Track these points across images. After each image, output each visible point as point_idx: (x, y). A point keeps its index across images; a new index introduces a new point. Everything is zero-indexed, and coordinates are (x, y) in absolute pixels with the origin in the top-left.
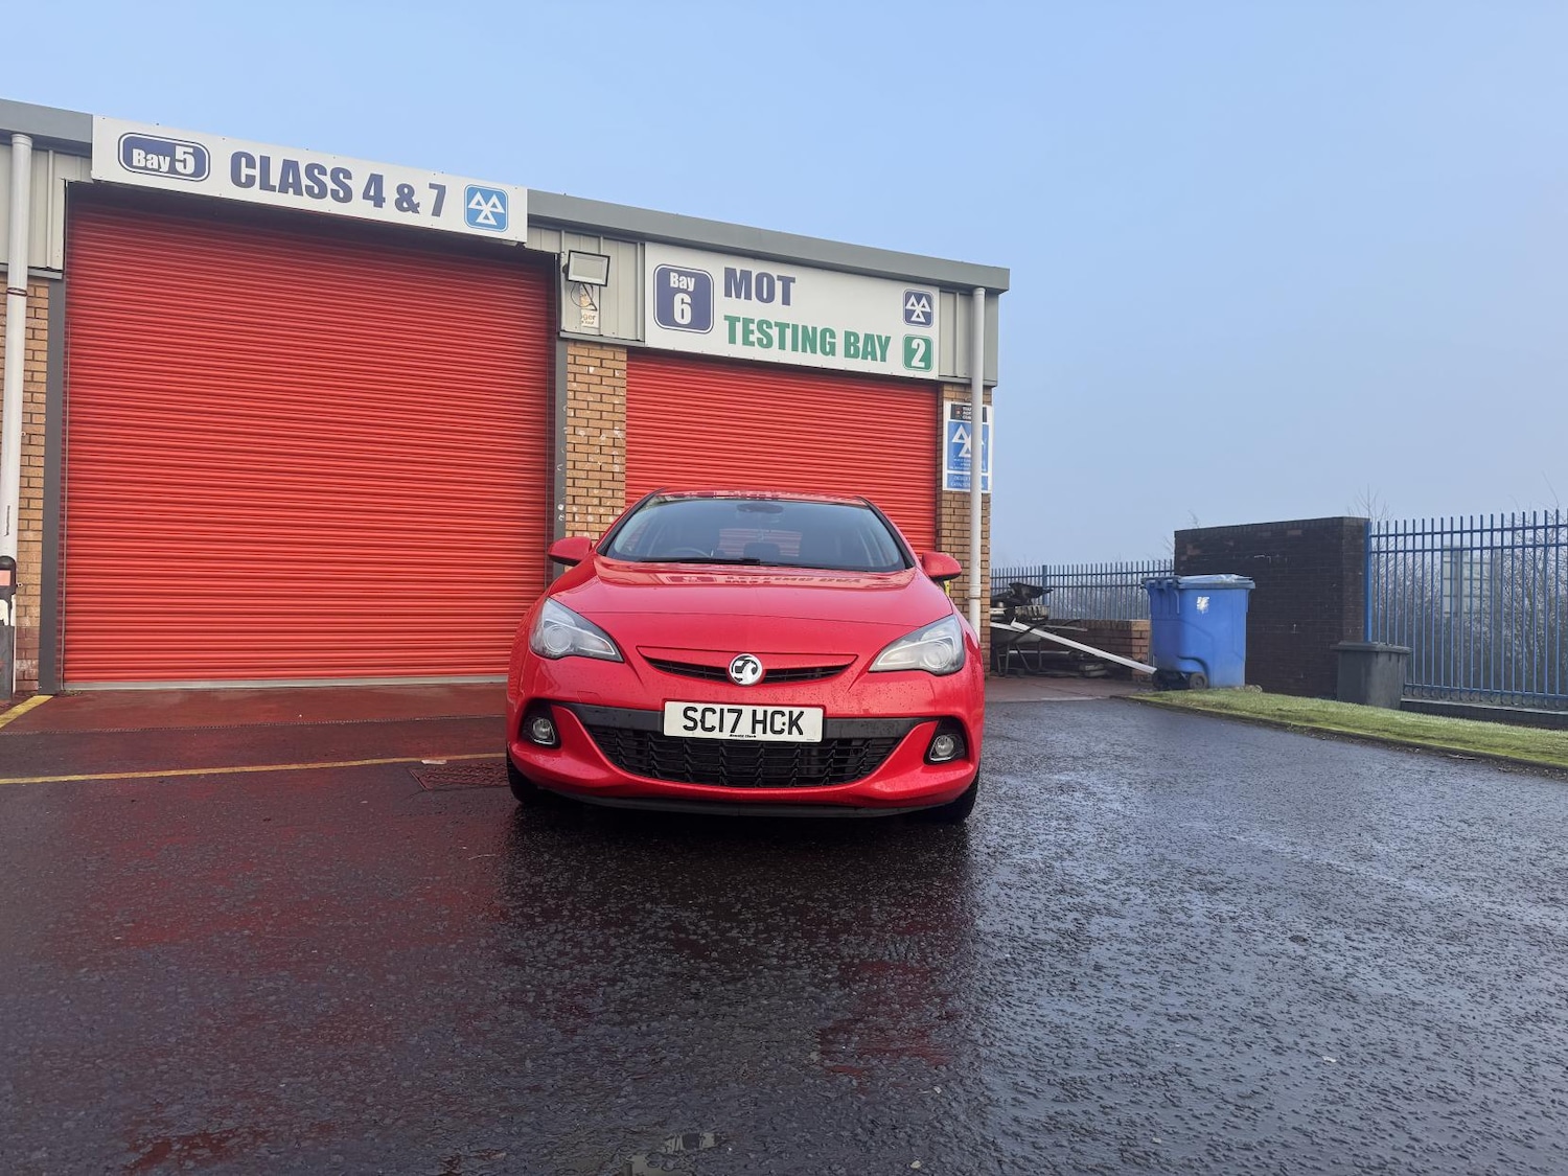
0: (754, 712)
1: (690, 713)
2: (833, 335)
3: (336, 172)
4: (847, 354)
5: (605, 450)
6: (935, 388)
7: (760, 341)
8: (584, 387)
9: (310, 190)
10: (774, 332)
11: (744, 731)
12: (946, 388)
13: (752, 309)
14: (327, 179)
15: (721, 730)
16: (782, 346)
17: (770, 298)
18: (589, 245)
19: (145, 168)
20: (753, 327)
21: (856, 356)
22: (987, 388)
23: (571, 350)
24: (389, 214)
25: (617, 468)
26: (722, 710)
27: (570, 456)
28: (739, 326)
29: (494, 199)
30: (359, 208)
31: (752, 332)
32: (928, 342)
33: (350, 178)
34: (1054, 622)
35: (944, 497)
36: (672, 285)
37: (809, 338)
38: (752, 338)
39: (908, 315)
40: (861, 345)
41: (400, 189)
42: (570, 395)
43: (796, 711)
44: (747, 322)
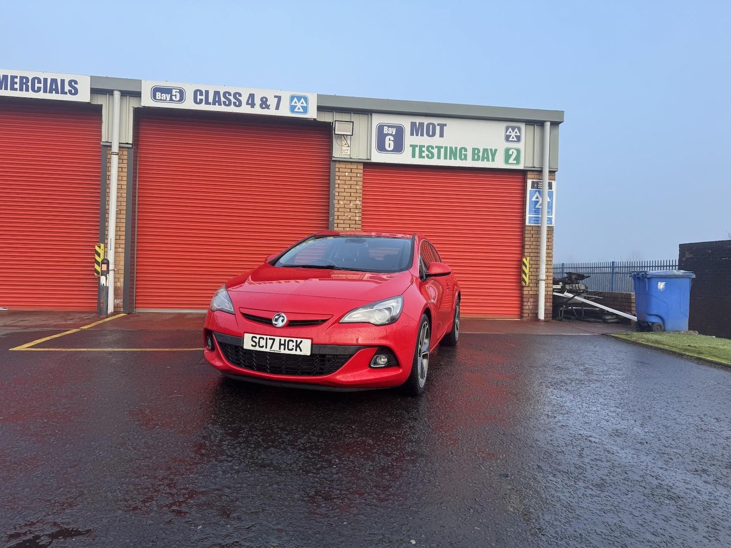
0: (280, 340)
1: (254, 339)
2: (466, 150)
3: (235, 94)
4: (473, 159)
5: (352, 210)
6: (523, 173)
7: (428, 156)
8: (343, 182)
9: (225, 103)
10: (435, 151)
11: (276, 348)
12: (528, 173)
13: (424, 140)
14: (231, 98)
15: (266, 348)
16: (439, 157)
17: (434, 134)
18: (346, 117)
19: (161, 100)
20: (424, 149)
21: (478, 159)
22: (552, 172)
23: (338, 165)
24: (257, 110)
25: (357, 218)
26: (267, 338)
27: (336, 213)
28: (417, 149)
29: (302, 100)
30: (245, 109)
31: (424, 152)
32: (518, 151)
33: (241, 96)
34: (591, 293)
35: (527, 228)
36: (385, 132)
37: (453, 153)
38: (424, 154)
39: (507, 138)
40: (481, 154)
41: (262, 99)
42: (337, 186)
43: (299, 340)
44: (421, 147)
